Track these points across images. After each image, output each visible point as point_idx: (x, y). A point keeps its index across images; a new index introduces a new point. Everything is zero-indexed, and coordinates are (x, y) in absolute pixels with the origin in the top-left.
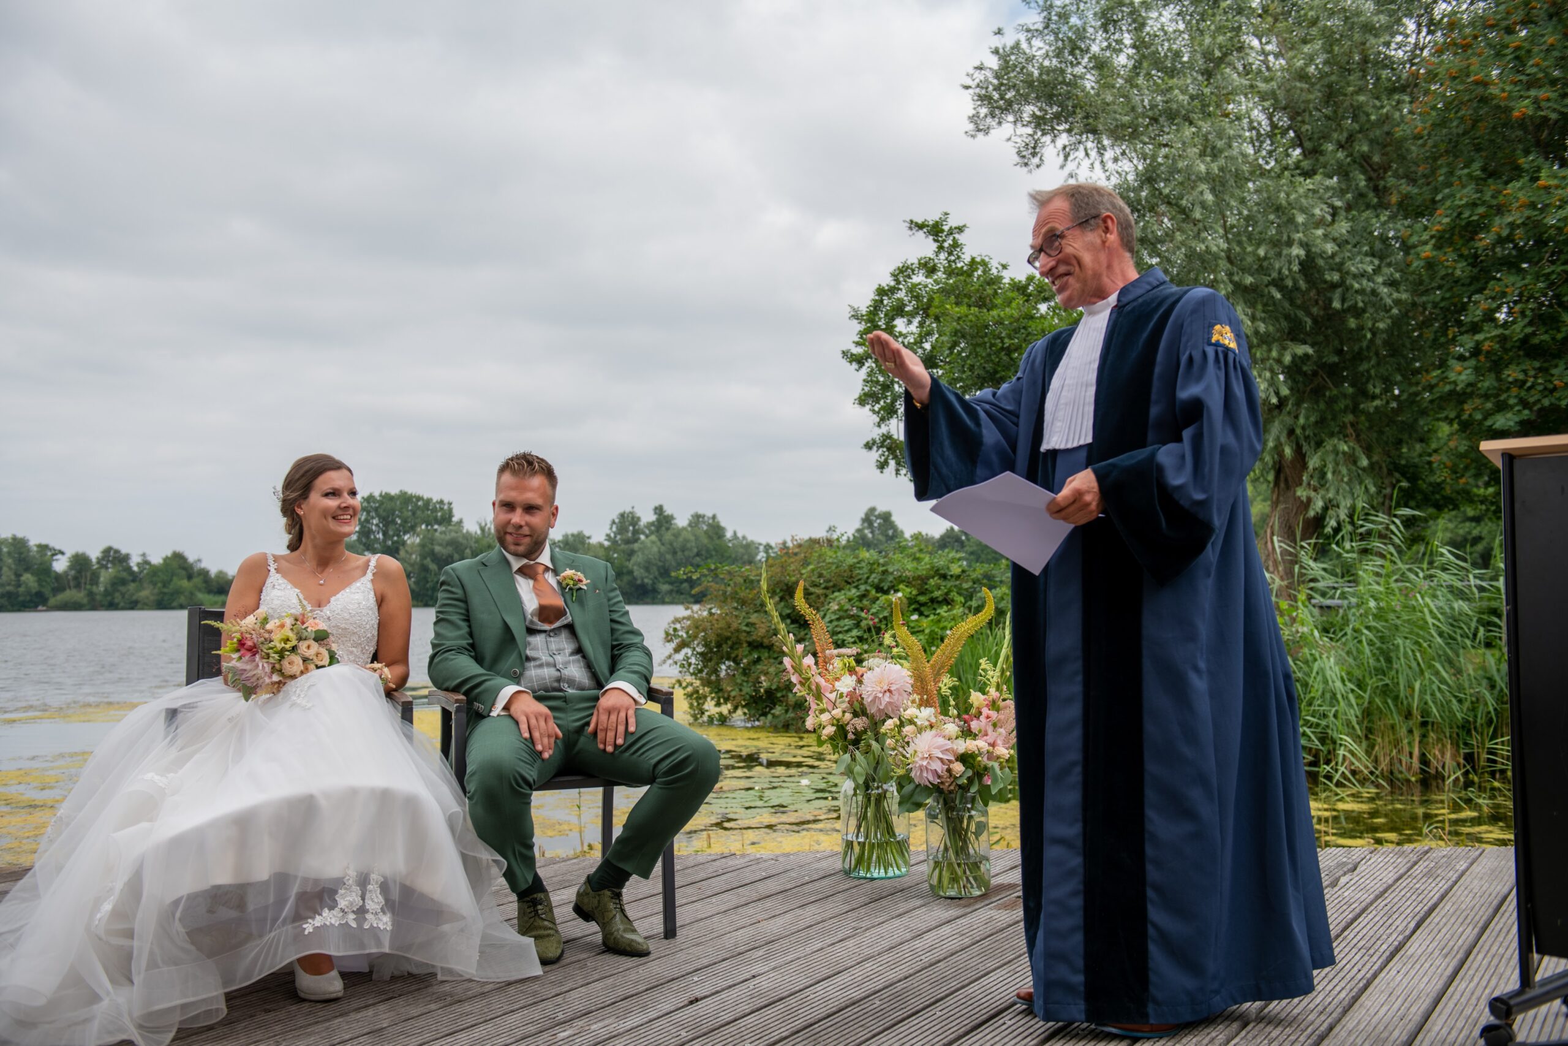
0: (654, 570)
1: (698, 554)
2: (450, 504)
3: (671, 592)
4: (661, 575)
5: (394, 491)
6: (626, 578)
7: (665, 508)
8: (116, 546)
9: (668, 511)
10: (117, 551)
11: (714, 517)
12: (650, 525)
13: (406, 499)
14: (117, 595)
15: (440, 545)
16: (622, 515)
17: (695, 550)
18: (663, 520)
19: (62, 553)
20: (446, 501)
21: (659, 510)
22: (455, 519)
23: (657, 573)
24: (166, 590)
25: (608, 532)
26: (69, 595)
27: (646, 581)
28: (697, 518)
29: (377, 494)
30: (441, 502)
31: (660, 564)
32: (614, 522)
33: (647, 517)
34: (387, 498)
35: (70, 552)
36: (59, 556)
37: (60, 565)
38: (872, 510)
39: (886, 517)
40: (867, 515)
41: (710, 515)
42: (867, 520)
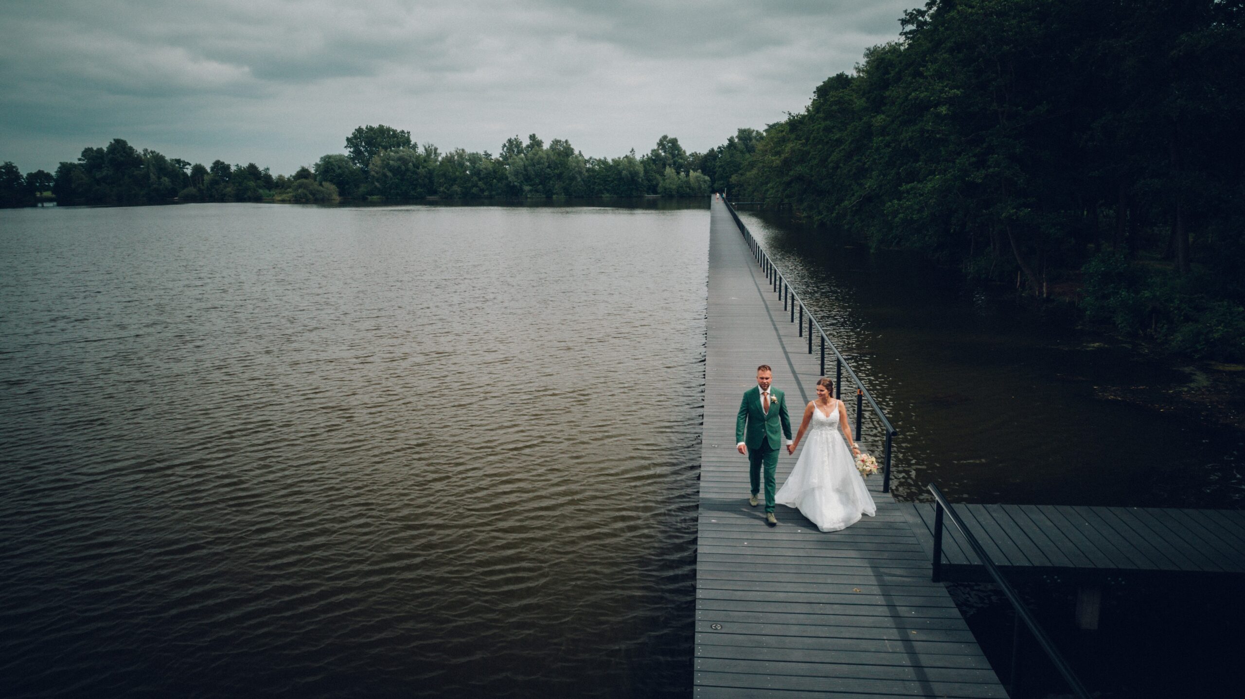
0: (521, 176)
1: (549, 167)
2: (409, 133)
3: (531, 191)
4: (526, 180)
5: (375, 125)
6: (504, 182)
7: (536, 136)
8: (222, 160)
9: (539, 137)
10: (223, 163)
11: (566, 142)
12: (528, 146)
13: (382, 131)
14: (213, 190)
15: (393, 160)
16: (510, 141)
17: (547, 164)
18: (535, 142)
19: (190, 164)
20: (406, 131)
21: (533, 137)
22: (412, 143)
23: (522, 179)
24: (240, 188)
25: (502, 152)
26: (192, 190)
27: (516, 183)
28: (556, 142)
29: (364, 127)
30: (403, 132)
31: (524, 173)
32: (505, 145)
33: (526, 142)
34: (371, 129)
35: (193, 164)
36: (187, 166)
37: (188, 171)
38: (665, 137)
39: (674, 142)
40: (661, 140)
41: (564, 140)
42: (661, 144)
